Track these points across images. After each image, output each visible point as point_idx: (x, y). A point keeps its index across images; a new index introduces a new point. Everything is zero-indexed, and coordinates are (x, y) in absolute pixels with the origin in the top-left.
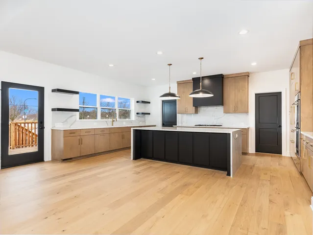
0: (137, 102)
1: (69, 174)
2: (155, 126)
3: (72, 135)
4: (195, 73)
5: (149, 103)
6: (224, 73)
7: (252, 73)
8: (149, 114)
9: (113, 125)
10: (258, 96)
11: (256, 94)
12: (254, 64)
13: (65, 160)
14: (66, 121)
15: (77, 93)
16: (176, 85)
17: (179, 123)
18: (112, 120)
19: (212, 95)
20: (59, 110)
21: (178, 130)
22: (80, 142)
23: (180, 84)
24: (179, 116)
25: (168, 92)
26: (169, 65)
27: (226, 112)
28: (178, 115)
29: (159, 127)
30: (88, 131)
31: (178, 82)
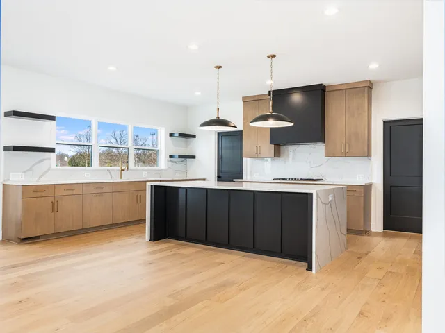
1: (23, 265)
2: (204, 180)
3: (39, 194)
6: (325, 82)
7: (377, 82)
8: (194, 157)
9: (121, 178)
10: (389, 126)
11: (384, 122)
13: (25, 240)
14: (31, 169)
15: (52, 118)
16: (241, 103)
17: (247, 175)
18: (119, 168)
19: (291, 124)
20: (16, 148)
21: (245, 187)
22: (55, 207)
23: (248, 101)
24: (247, 162)
25: (214, 117)
27: (329, 154)
28: (244, 159)
29: (212, 183)
30: (70, 187)
31: (244, 98)
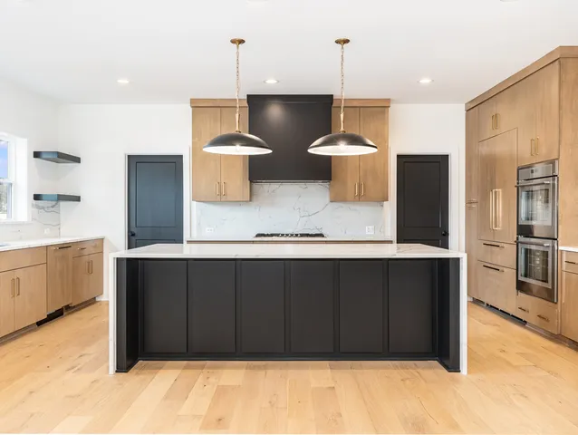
0: (37, 155)
4: (271, 81)
5: (77, 160)
8: (77, 199)
10: (403, 162)
11: (398, 155)
12: (425, 81)
26: (233, 42)
27: (337, 198)
31: (193, 101)
